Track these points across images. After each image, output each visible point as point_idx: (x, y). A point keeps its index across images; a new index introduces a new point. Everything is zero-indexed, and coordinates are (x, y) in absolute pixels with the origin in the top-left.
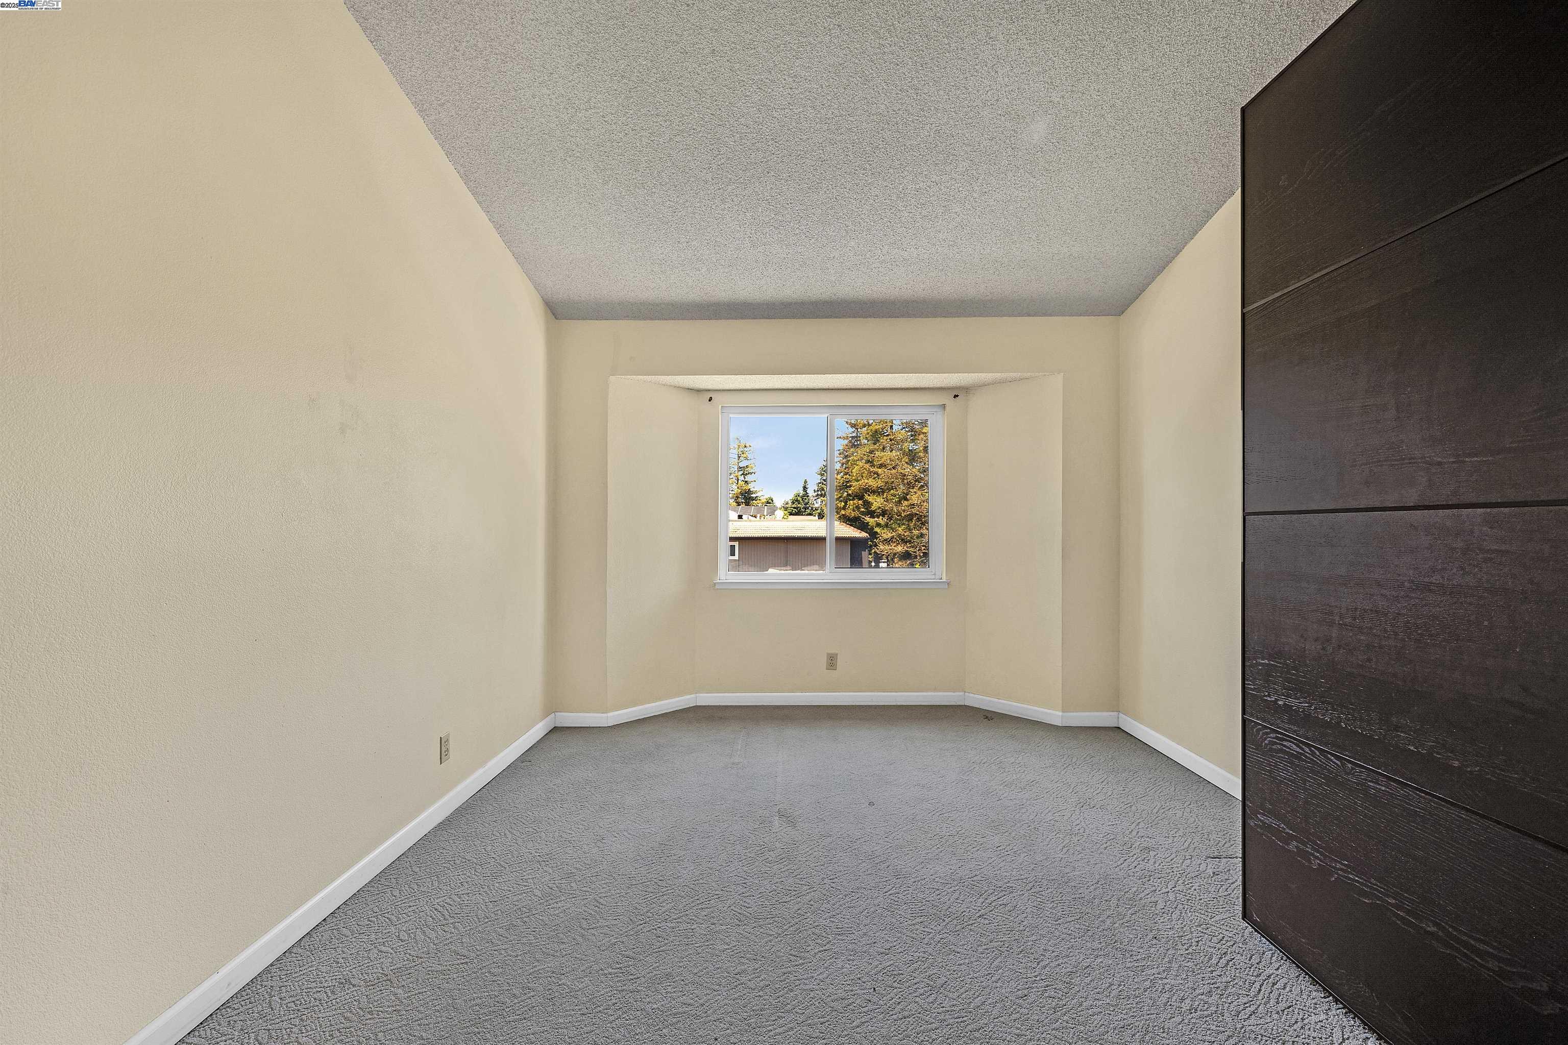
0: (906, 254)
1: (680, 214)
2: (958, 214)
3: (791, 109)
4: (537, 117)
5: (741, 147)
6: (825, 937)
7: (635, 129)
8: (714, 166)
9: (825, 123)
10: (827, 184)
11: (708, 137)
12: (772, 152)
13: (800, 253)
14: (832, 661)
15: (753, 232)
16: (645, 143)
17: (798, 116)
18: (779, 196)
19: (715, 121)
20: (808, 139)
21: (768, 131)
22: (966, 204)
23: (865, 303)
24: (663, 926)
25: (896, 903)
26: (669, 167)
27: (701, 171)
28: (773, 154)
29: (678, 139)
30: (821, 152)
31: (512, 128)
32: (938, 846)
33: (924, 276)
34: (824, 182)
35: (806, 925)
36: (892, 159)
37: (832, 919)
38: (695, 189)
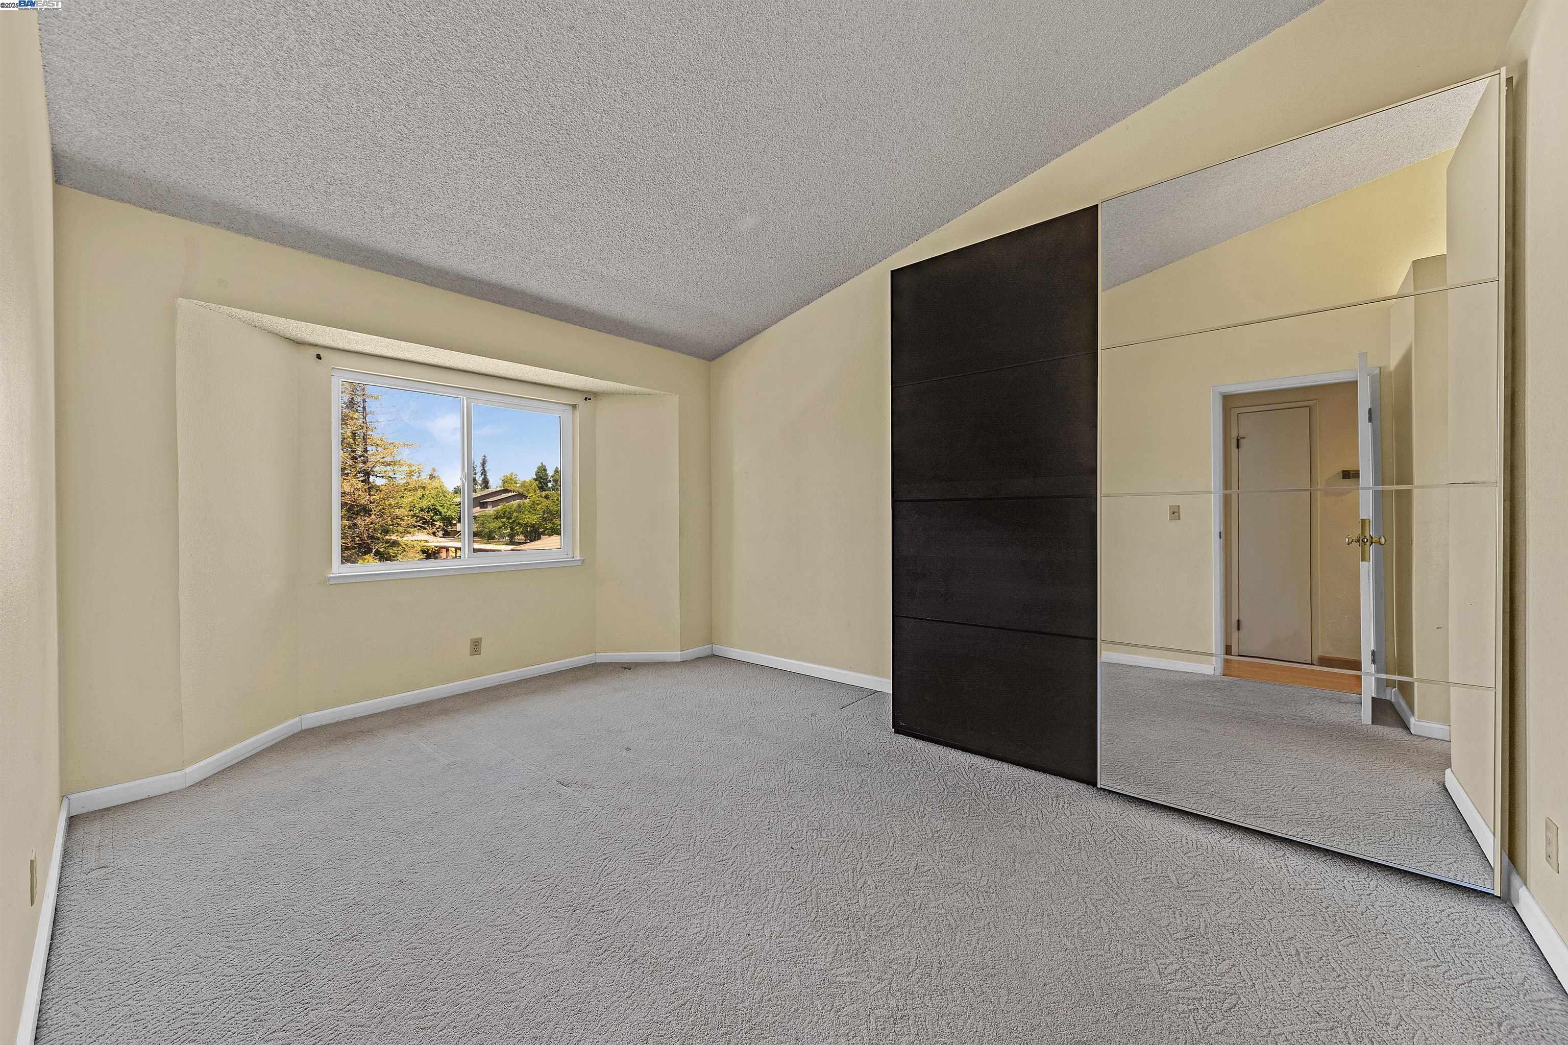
14: (476, 647)
18: (534, 179)
28: (558, 142)
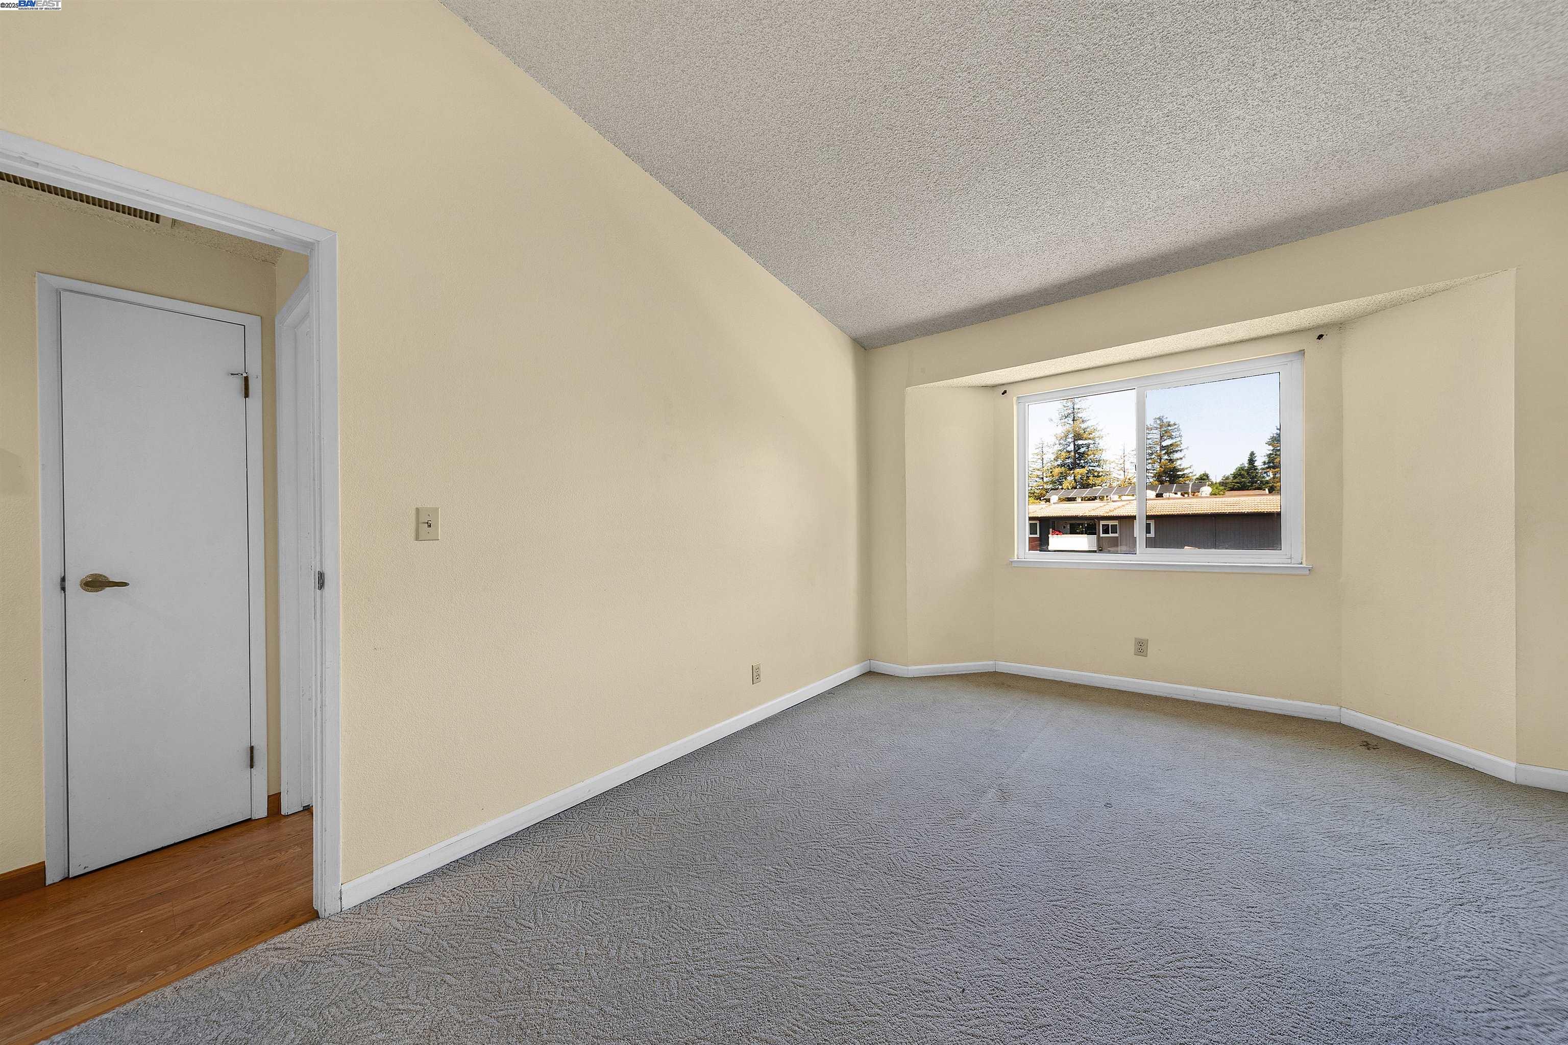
0: (1185, 191)
1: (921, 237)
2: (1241, 118)
3: (978, 101)
4: (787, 204)
5: (947, 158)
6: (953, 918)
7: (856, 183)
8: (932, 185)
9: (1021, 96)
10: (1050, 154)
11: (915, 162)
12: (979, 149)
13: (1051, 232)
14: (1141, 647)
15: (993, 229)
16: (867, 190)
17: (989, 104)
19: (914, 145)
20: (1009, 120)
21: (965, 131)
22: (1250, 102)
23: (1154, 259)
24: (828, 850)
25: (1054, 917)
26: (895, 201)
27: (922, 194)
29: (891, 175)
30: (1029, 126)
31: (777, 220)
32: (1158, 876)
33: (1224, 206)
34: (1046, 154)
35: (944, 898)
36: (1117, 96)
37: (973, 904)
38: (924, 211)
